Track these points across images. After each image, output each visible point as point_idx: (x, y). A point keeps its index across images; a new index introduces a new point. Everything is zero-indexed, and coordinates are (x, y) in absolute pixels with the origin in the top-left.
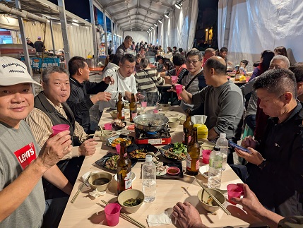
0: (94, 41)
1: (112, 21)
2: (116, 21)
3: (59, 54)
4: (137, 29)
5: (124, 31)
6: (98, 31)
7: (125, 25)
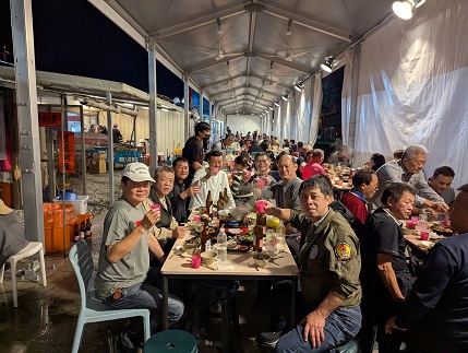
0: (186, 131)
1: (211, 103)
2: (216, 102)
3: (139, 145)
4: (245, 112)
5: (227, 114)
6: (192, 117)
7: (228, 107)
